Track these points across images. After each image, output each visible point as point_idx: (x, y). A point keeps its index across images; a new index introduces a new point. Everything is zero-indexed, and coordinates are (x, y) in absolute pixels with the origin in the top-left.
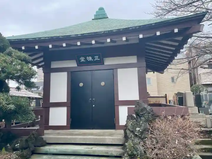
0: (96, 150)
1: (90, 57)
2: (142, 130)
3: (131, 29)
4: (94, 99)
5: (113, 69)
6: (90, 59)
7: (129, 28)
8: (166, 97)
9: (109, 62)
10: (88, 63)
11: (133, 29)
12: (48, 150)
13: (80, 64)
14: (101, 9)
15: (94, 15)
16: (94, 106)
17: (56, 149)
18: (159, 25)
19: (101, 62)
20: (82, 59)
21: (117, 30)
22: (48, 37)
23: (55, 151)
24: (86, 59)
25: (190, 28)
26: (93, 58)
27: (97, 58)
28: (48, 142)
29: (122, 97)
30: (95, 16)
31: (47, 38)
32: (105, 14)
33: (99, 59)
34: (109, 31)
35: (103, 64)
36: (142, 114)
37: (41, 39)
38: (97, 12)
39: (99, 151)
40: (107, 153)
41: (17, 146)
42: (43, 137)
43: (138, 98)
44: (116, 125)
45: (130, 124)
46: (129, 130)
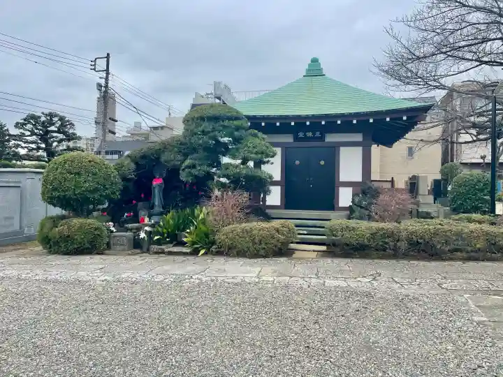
4: (311, 179)
5: (335, 147)
6: (310, 134)
8: (392, 181)
9: (331, 138)
10: (306, 139)
13: (296, 139)
14: (315, 61)
15: (306, 69)
16: (311, 186)
19: (322, 138)
20: (301, 135)
24: (305, 135)
26: (314, 134)
27: (318, 134)
28: (272, 216)
29: (343, 177)
30: (308, 70)
32: (321, 70)
33: (320, 136)
35: (324, 141)
38: (309, 65)
43: (360, 180)
44: (336, 206)
45: (356, 200)
46: (355, 205)
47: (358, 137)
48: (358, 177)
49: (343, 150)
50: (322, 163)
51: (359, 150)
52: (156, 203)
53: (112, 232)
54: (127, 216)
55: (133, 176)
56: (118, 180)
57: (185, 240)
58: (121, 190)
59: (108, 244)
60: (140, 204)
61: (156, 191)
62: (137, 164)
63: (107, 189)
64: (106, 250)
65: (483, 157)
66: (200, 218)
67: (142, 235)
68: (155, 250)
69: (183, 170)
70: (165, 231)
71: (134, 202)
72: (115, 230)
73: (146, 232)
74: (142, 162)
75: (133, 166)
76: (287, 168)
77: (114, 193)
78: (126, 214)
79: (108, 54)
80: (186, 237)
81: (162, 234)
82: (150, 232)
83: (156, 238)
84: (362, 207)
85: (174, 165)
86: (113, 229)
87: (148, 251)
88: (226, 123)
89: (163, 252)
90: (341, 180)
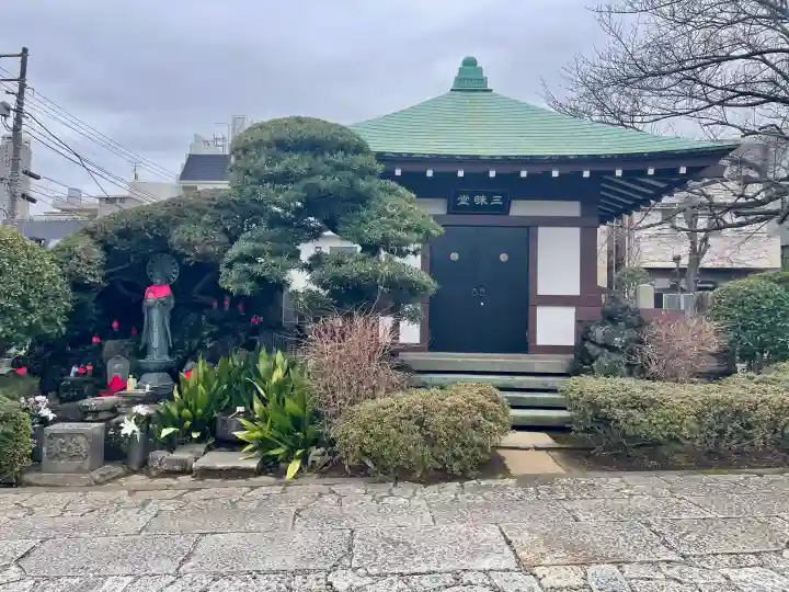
1: (483, 197)
2: (626, 340)
4: (482, 289)
5: (528, 227)
6: (481, 200)
9: (521, 209)
10: (474, 209)
13: (453, 209)
14: (470, 63)
15: (456, 78)
16: (482, 304)
19: (504, 209)
20: (464, 200)
24: (471, 200)
25: (705, 167)
26: (489, 200)
27: (497, 200)
28: (415, 368)
29: (544, 287)
30: (459, 80)
32: (483, 80)
33: (501, 203)
35: (507, 214)
36: (621, 318)
38: (460, 69)
43: (577, 292)
44: (531, 345)
45: (599, 333)
46: (594, 343)
47: (572, 209)
49: (544, 233)
50: (504, 257)
51: (574, 234)
52: (155, 344)
53: (44, 421)
54: (77, 374)
55: (98, 280)
56: (62, 286)
57: (240, 435)
58: (68, 314)
59: (36, 456)
60: (109, 345)
61: (155, 314)
62: (107, 248)
63: (32, 310)
64: (28, 470)
65: (677, 259)
66: (274, 380)
67: (129, 427)
68: (165, 467)
69: (230, 266)
70: (186, 412)
71: (94, 340)
72: (51, 416)
73: (138, 419)
74: (121, 246)
75: (98, 254)
76: (432, 268)
77: (49, 321)
78: (75, 369)
79: (25, 50)
80: (242, 428)
81: (177, 422)
82: (149, 418)
83: (165, 432)
84: (612, 349)
85: (205, 256)
86: (47, 413)
87: (144, 467)
88: (339, 158)
89: (185, 470)
90: (539, 293)
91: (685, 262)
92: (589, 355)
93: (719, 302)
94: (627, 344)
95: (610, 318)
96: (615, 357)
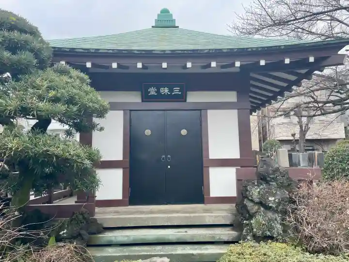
0: (195, 234)
1: (166, 88)
2: (279, 199)
3: (250, 50)
4: (169, 156)
5: (201, 110)
6: (165, 91)
7: (247, 48)
9: (194, 98)
10: (159, 98)
11: (252, 51)
12: (113, 239)
13: (146, 98)
14: (165, 11)
15: (156, 20)
16: (169, 167)
17: (127, 236)
18: (289, 49)
19: (182, 98)
20: (152, 91)
21: (229, 50)
22: (113, 50)
23: (125, 240)
24: (158, 92)
25: (328, 57)
26: (171, 90)
27: (177, 91)
28: (106, 225)
29: (214, 153)
31: (111, 51)
32: (173, 21)
33: (180, 93)
34: (216, 50)
35: (185, 101)
36: (273, 178)
37: (100, 51)
38: (158, 15)
39: (200, 235)
40: (213, 237)
41: (64, 233)
42: (95, 217)
43: (238, 157)
44: (206, 197)
45: (255, 192)
46: (252, 201)
47: (231, 97)
48: (234, 153)
49: (211, 113)
50: (184, 132)
51: (233, 114)
65: (293, 135)
76: (132, 142)
84: (268, 208)
90: (211, 157)
91: (297, 136)
92: (248, 212)
93: (333, 160)
94: (279, 204)
95: (263, 179)
96: (270, 215)
